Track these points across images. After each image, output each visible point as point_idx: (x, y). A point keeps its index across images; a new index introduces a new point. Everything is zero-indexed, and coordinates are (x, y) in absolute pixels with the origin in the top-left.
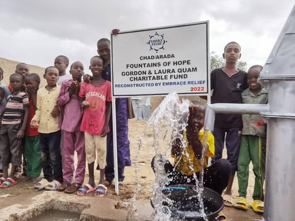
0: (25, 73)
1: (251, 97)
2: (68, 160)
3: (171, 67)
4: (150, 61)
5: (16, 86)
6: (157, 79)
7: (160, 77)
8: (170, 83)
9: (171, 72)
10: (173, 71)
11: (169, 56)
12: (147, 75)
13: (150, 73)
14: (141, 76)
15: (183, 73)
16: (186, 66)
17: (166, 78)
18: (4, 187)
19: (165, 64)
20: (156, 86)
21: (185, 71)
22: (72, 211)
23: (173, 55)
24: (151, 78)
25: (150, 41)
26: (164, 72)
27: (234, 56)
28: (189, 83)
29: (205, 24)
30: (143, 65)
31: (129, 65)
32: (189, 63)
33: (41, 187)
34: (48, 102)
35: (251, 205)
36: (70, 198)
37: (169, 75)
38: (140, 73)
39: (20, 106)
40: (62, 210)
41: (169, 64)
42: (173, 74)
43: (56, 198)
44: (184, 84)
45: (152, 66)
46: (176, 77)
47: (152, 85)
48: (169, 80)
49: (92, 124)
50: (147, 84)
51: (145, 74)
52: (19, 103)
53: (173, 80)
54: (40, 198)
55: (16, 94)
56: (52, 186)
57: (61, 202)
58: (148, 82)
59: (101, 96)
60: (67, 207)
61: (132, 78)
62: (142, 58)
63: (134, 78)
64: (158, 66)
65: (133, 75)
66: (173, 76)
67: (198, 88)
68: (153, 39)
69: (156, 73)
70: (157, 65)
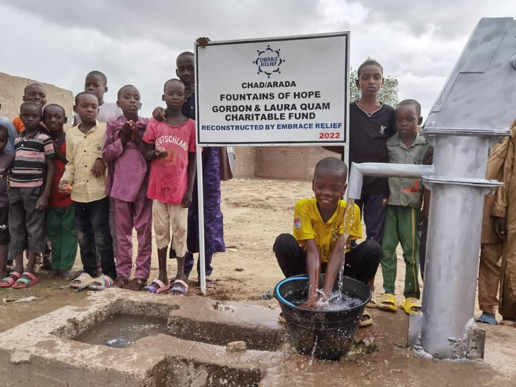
0: (39, 99)
1: (401, 150)
3: (290, 101)
4: (258, 91)
6: (269, 119)
7: (273, 117)
8: (289, 125)
9: (290, 108)
10: (294, 107)
11: (287, 84)
12: (253, 112)
13: (257, 108)
14: (244, 113)
15: (309, 111)
16: (313, 100)
17: (283, 118)
18: (20, 286)
19: (281, 96)
20: (266, 129)
21: (311, 107)
22: (150, 314)
23: (293, 82)
24: (260, 117)
25: (258, 58)
26: (280, 108)
27: (374, 86)
28: (317, 126)
29: (344, 37)
30: (247, 97)
31: (224, 95)
32: (318, 96)
33: (82, 285)
34: (85, 151)
35: (403, 305)
36: (145, 297)
37: (287, 112)
38: (242, 109)
39: (40, 157)
40: (135, 314)
41: (287, 96)
42: (293, 111)
43: (124, 297)
44: (310, 128)
45: (260, 98)
46: (298, 116)
47: (261, 127)
48: (287, 121)
49: (168, 188)
50: (252, 126)
51: (250, 110)
52: (38, 153)
53: (293, 121)
54: (100, 297)
55: (33, 137)
56: (100, 284)
57: (133, 302)
58: (255, 122)
59: (180, 143)
60: (143, 308)
61: (230, 116)
62: (244, 86)
63: (233, 115)
64: (270, 98)
65: (230, 111)
66: (294, 115)
67: (331, 134)
68: (263, 56)
69: (267, 109)
70: (269, 97)
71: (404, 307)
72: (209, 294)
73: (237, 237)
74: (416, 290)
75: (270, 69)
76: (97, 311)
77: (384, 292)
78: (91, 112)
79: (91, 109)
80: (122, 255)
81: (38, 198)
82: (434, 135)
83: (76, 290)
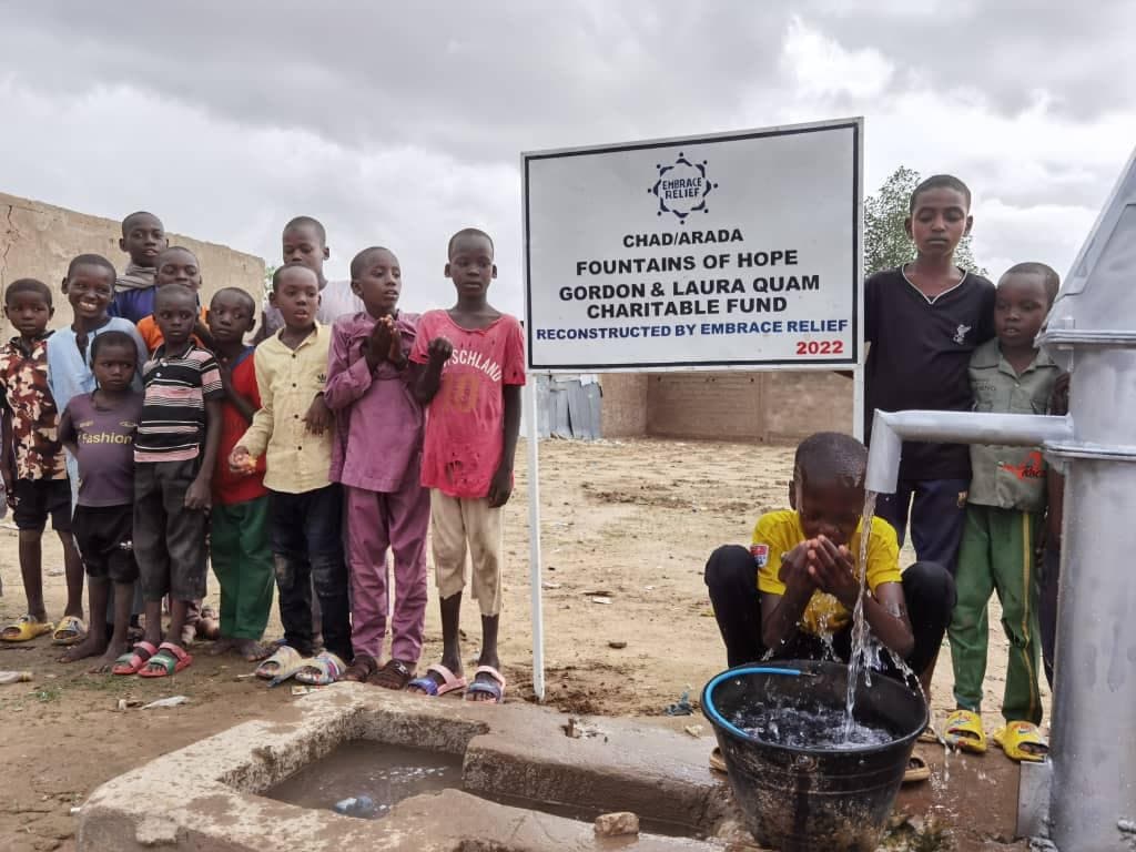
0: (186, 279)
1: (1001, 377)
2: (371, 583)
3: (730, 272)
4: (659, 253)
5: (178, 329)
6: (682, 312)
7: (693, 307)
8: (728, 325)
9: (730, 288)
10: (739, 285)
11: (724, 236)
12: (649, 298)
13: (657, 290)
14: (628, 302)
15: (772, 295)
16: (781, 270)
17: (714, 309)
18: (154, 673)
19: (710, 262)
20: (677, 334)
21: (777, 285)
22: (426, 743)
23: (737, 231)
24: (663, 309)
25: (660, 182)
26: (707, 288)
27: (943, 235)
28: (791, 326)
29: (851, 130)
30: (634, 266)
31: (585, 263)
32: (792, 260)
34: (294, 385)
35: (999, 737)
36: (416, 705)
37: (723, 298)
38: (623, 291)
39: (195, 397)
40: (393, 741)
41: (722, 262)
42: (738, 295)
43: (371, 702)
44: (775, 330)
45: (664, 269)
46: (747, 307)
47: (665, 331)
48: (723, 317)
49: (456, 462)
50: (645, 329)
51: (642, 294)
52: (190, 389)
53: (737, 316)
54: (321, 702)
55: (179, 357)
56: (318, 671)
57: (389, 715)
58: (652, 321)
59: (484, 366)
60: (411, 730)
61: (597, 307)
62: (629, 241)
63: (604, 306)
64: (686, 268)
65: (598, 297)
66: (738, 303)
67: (822, 344)
68: (669, 177)
69: (679, 290)
70: (683, 264)
71: (1003, 741)
72: (552, 698)
73: (610, 570)
74: (1033, 705)
75: (684, 204)
76: (315, 733)
77: (954, 705)
78: (304, 304)
79: (303, 298)
80: (365, 610)
81: (189, 485)
82: (1071, 348)
83: (269, 684)
